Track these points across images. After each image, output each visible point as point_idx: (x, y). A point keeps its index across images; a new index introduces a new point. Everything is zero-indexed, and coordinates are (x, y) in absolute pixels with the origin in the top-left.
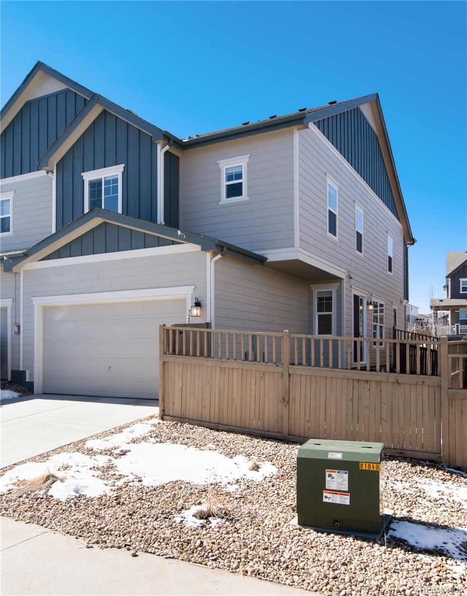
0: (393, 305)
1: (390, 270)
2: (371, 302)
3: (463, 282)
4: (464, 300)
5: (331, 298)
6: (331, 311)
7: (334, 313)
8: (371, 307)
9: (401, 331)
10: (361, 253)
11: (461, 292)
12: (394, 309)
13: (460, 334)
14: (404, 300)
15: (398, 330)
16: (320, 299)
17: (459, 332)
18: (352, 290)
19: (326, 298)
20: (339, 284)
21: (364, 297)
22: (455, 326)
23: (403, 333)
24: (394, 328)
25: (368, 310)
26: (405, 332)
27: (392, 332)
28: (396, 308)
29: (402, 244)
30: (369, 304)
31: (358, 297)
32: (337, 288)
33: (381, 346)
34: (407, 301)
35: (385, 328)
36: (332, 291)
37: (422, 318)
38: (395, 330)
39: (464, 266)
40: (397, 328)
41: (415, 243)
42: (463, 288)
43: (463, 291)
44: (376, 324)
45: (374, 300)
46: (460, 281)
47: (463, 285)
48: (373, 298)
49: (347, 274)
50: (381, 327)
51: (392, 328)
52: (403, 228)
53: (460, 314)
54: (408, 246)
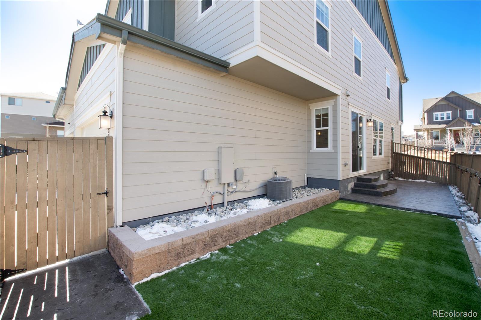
0: (391, 125)
1: (388, 97)
2: (370, 120)
3: (435, 114)
4: (436, 125)
5: (327, 115)
6: (328, 126)
7: (330, 128)
8: (371, 124)
9: (398, 144)
10: (361, 77)
11: (434, 120)
12: (392, 127)
13: (434, 144)
14: (400, 121)
15: (395, 143)
16: (318, 116)
17: (433, 144)
18: (350, 107)
19: (322, 114)
20: (334, 100)
21: (364, 115)
22: (431, 140)
23: (399, 145)
24: (392, 141)
25: (368, 126)
26: (401, 145)
27: (390, 145)
28: (393, 126)
29: (398, 82)
30: (369, 121)
31: (357, 114)
32: (333, 104)
33: (380, 156)
34: (401, 122)
35: (384, 141)
36: (328, 108)
37: (406, 137)
38: (392, 143)
39: (436, 105)
40: (394, 142)
41: (408, 82)
42: (435, 118)
43: (435, 120)
44: (377, 138)
45: (373, 118)
46: (433, 114)
47: (435, 116)
48: (372, 116)
49: (344, 92)
50: (381, 142)
51: (390, 142)
52: (398, 70)
53: (434, 133)
54: (402, 84)
